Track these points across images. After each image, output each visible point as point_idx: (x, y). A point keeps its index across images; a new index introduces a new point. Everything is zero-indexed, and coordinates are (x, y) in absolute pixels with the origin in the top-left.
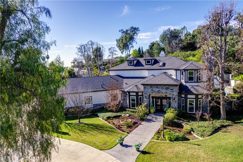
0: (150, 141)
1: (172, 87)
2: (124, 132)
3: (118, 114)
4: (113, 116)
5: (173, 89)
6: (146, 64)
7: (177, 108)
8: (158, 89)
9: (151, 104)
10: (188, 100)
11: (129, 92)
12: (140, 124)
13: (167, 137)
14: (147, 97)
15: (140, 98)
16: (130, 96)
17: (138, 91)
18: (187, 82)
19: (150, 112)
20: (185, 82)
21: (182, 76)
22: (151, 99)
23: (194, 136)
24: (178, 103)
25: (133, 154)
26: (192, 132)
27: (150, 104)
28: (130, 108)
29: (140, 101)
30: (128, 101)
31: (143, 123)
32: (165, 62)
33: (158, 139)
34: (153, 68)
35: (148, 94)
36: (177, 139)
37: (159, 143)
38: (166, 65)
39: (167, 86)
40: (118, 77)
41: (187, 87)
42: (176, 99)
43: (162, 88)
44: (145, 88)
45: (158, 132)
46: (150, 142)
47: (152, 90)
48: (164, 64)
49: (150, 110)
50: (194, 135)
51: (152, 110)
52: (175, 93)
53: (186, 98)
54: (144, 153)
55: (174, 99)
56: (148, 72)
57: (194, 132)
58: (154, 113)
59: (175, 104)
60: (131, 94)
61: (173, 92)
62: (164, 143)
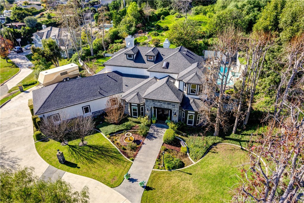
0: (153, 171)
1: (174, 103)
2: (129, 157)
3: (121, 127)
5: (175, 105)
6: (147, 60)
7: (177, 121)
8: (160, 104)
9: (153, 115)
10: (188, 114)
11: (130, 103)
12: (143, 144)
13: (166, 165)
14: (149, 110)
15: (142, 108)
16: (131, 106)
17: (139, 103)
18: (189, 94)
19: (152, 122)
20: (187, 94)
21: (184, 86)
22: (153, 109)
23: (189, 160)
24: (179, 117)
25: (139, 192)
26: (188, 154)
27: (151, 115)
28: (131, 117)
29: (142, 110)
30: (129, 110)
31: (146, 141)
32: (169, 61)
33: (159, 168)
34: (155, 70)
35: (150, 107)
36: (174, 168)
37: (161, 173)
38: (170, 66)
39: (169, 102)
40: (116, 74)
41: (188, 100)
42: (177, 114)
43: (164, 103)
44: (146, 101)
45: (159, 157)
47: (154, 104)
48: (168, 65)
49: (151, 120)
50: (189, 157)
51: (154, 121)
52: (176, 109)
53: (187, 113)
54: (147, 188)
55: (175, 115)
56: (150, 73)
57: (189, 153)
58: (157, 122)
59: (175, 118)
60: (132, 104)
61: (174, 107)
62: (164, 173)
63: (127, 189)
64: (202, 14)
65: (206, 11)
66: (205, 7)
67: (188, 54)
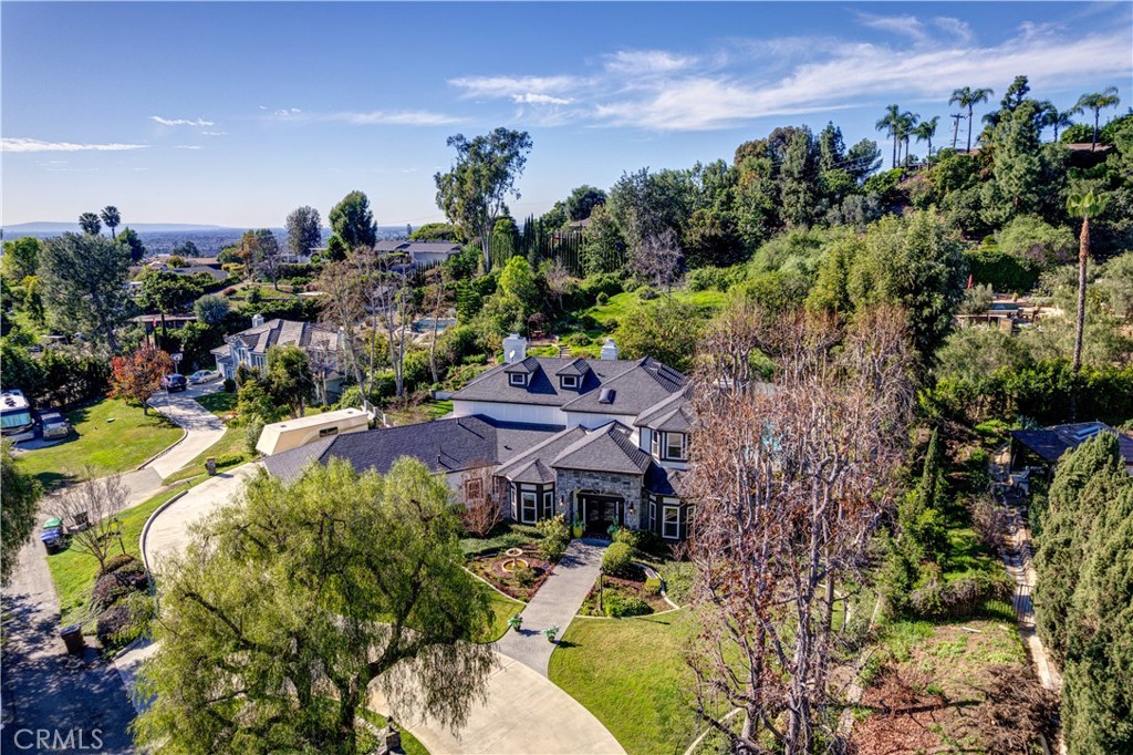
0: (575, 618)
1: (628, 478)
2: (517, 598)
3: (493, 543)
4: (480, 550)
5: (629, 483)
6: (562, 387)
7: (638, 527)
8: (593, 481)
9: (576, 514)
10: (664, 507)
11: (518, 484)
12: (551, 574)
13: (608, 607)
14: (565, 498)
15: (548, 498)
16: (519, 491)
17: (541, 482)
18: (665, 460)
19: (572, 535)
20: (661, 460)
21: (653, 442)
22: (576, 500)
23: (666, 603)
24: (642, 514)
25: (544, 649)
26: (663, 593)
27: (572, 514)
28: (519, 522)
29: (548, 504)
30: (515, 504)
31: (557, 569)
32: (614, 387)
33: (590, 614)
34: (581, 408)
35: (569, 491)
36: (628, 613)
37: (595, 622)
38: (618, 399)
39: (615, 476)
40: (481, 422)
41: (663, 473)
42: (635, 507)
43: (604, 479)
44: (560, 475)
45: (591, 597)
46: (575, 620)
47: (578, 482)
48: (612, 396)
49: (571, 530)
50: (666, 599)
51: (578, 531)
52: (633, 493)
53: (660, 504)
54: (563, 644)
55: (632, 508)
56: (569, 416)
57: (666, 591)
58: (585, 535)
59: (633, 518)
60: (523, 487)
61: (629, 488)
62: (602, 621)
63: (516, 645)
64: (715, 288)
65: (726, 279)
66: (722, 271)
67: (663, 372)
